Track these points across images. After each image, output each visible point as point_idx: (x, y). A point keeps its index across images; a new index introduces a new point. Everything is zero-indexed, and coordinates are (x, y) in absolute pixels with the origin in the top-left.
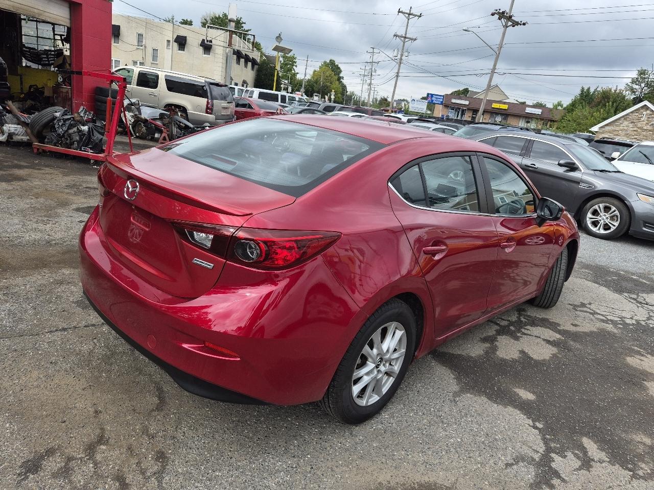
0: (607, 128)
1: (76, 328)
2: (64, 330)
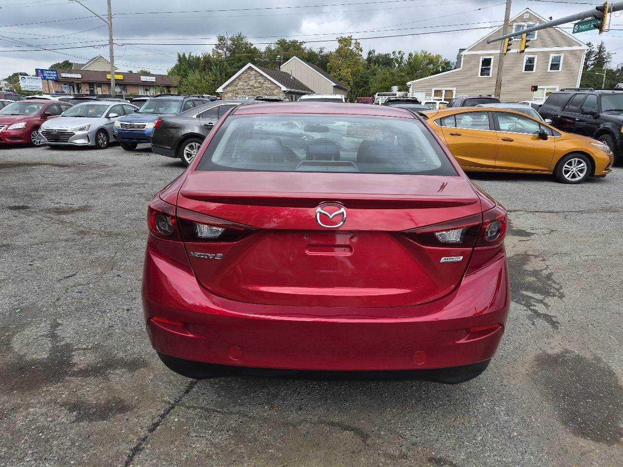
0: (229, 89)
1: (144, 440)
2: (137, 450)
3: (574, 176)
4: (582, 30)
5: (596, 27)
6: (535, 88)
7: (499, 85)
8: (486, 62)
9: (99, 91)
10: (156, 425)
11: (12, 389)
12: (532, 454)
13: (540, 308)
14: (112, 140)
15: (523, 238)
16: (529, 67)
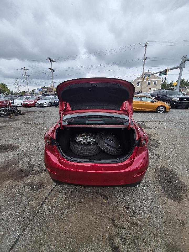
1: (47, 198)
2: (44, 202)
3: (161, 112)
4: (161, 75)
5: (165, 74)
6: (150, 89)
7: (141, 89)
8: (138, 83)
9: (51, 93)
10: (50, 192)
11: (16, 179)
12: (156, 206)
13: (155, 152)
14: (52, 105)
15: (149, 130)
16: (149, 84)
